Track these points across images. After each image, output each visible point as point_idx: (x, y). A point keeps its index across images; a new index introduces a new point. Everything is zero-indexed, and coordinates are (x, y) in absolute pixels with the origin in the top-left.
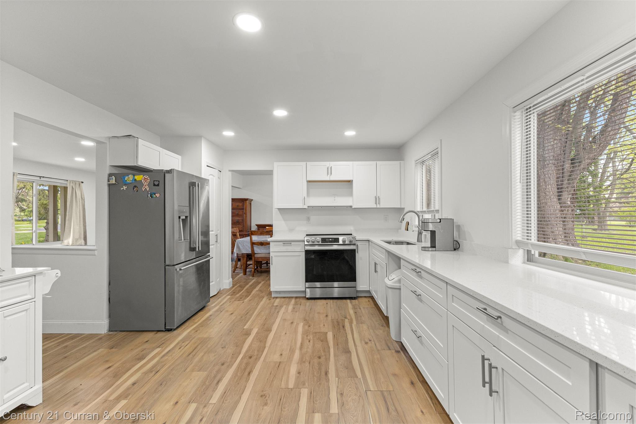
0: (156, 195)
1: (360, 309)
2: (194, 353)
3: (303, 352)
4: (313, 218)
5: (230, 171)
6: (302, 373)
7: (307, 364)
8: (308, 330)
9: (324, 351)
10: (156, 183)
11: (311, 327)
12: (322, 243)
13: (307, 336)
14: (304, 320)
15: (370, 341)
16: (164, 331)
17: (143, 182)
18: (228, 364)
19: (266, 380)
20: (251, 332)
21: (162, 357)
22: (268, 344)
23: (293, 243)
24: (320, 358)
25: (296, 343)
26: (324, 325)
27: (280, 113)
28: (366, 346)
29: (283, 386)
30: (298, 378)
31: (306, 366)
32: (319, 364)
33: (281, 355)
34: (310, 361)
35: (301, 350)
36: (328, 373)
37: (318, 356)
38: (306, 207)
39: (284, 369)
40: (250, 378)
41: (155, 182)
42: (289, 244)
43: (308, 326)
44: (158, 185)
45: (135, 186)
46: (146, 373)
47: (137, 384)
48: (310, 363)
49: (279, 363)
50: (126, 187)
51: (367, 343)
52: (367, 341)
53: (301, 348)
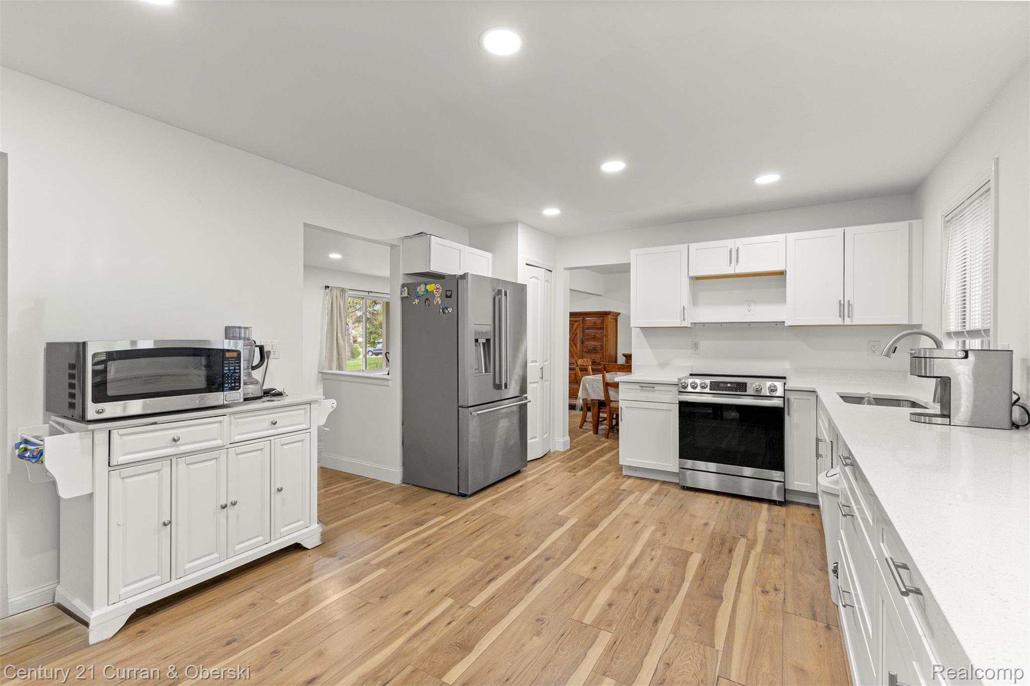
0: (449, 309)
1: (784, 525)
2: (478, 533)
3: (632, 574)
4: (704, 344)
5: (566, 269)
6: (614, 607)
7: (631, 594)
8: (659, 540)
9: (671, 583)
10: (449, 293)
11: (667, 536)
12: (710, 390)
13: (652, 550)
14: (661, 523)
15: (776, 590)
16: (457, 496)
17: (435, 293)
18: (513, 560)
19: (555, 599)
20: (565, 523)
21: (441, 529)
22: (582, 547)
23: (657, 387)
24: (657, 591)
25: (626, 558)
26: (693, 539)
27: (613, 166)
28: (761, 597)
29: (576, 616)
30: (604, 612)
31: (627, 598)
32: (652, 602)
33: (595, 568)
34: (637, 592)
35: (630, 569)
36: (660, 620)
37: (656, 587)
38: (686, 324)
39: (589, 591)
40: (533, 588)
41: (447, 292)
42: (652, 389)
43: (661, 534)
44: (450, 297)
45: (427, 299)
46: (417, 543)
47: (404, 553)
48: (636, 594)
49: (585, 579)
50: (418, 301)
51: (767, 592)
52: (768, 588)
53: (632, 567)
